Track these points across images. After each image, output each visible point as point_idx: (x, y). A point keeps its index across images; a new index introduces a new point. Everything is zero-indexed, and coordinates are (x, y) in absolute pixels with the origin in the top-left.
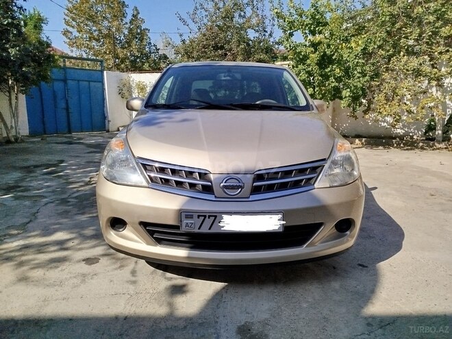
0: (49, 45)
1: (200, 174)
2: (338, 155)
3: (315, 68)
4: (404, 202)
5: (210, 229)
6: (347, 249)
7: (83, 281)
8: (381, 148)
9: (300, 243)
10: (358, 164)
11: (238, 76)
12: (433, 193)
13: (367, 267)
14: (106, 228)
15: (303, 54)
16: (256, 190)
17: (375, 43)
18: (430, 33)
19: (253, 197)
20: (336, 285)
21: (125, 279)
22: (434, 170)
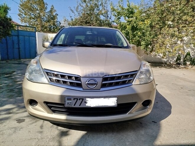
0: (10, 20)
1: (75, 77)
2: (143, 69)
3: (130, 31)
4: (170, 91)
5: (80, 105)
6: (148, 115)
7: (15, 132)
8: (158, 67)
9: (125, 112)
10: (153, 73)
11: (96, 33)
12: (182, 87)
13: (156, 123)
14: (27, 104)
15: (124, 25)
16: (104, 86)
17: (155, 22)
18: (178, 18)
19: (102, 89)
20: (142, 132)
21: (37, 131)
22: (181, 77)
